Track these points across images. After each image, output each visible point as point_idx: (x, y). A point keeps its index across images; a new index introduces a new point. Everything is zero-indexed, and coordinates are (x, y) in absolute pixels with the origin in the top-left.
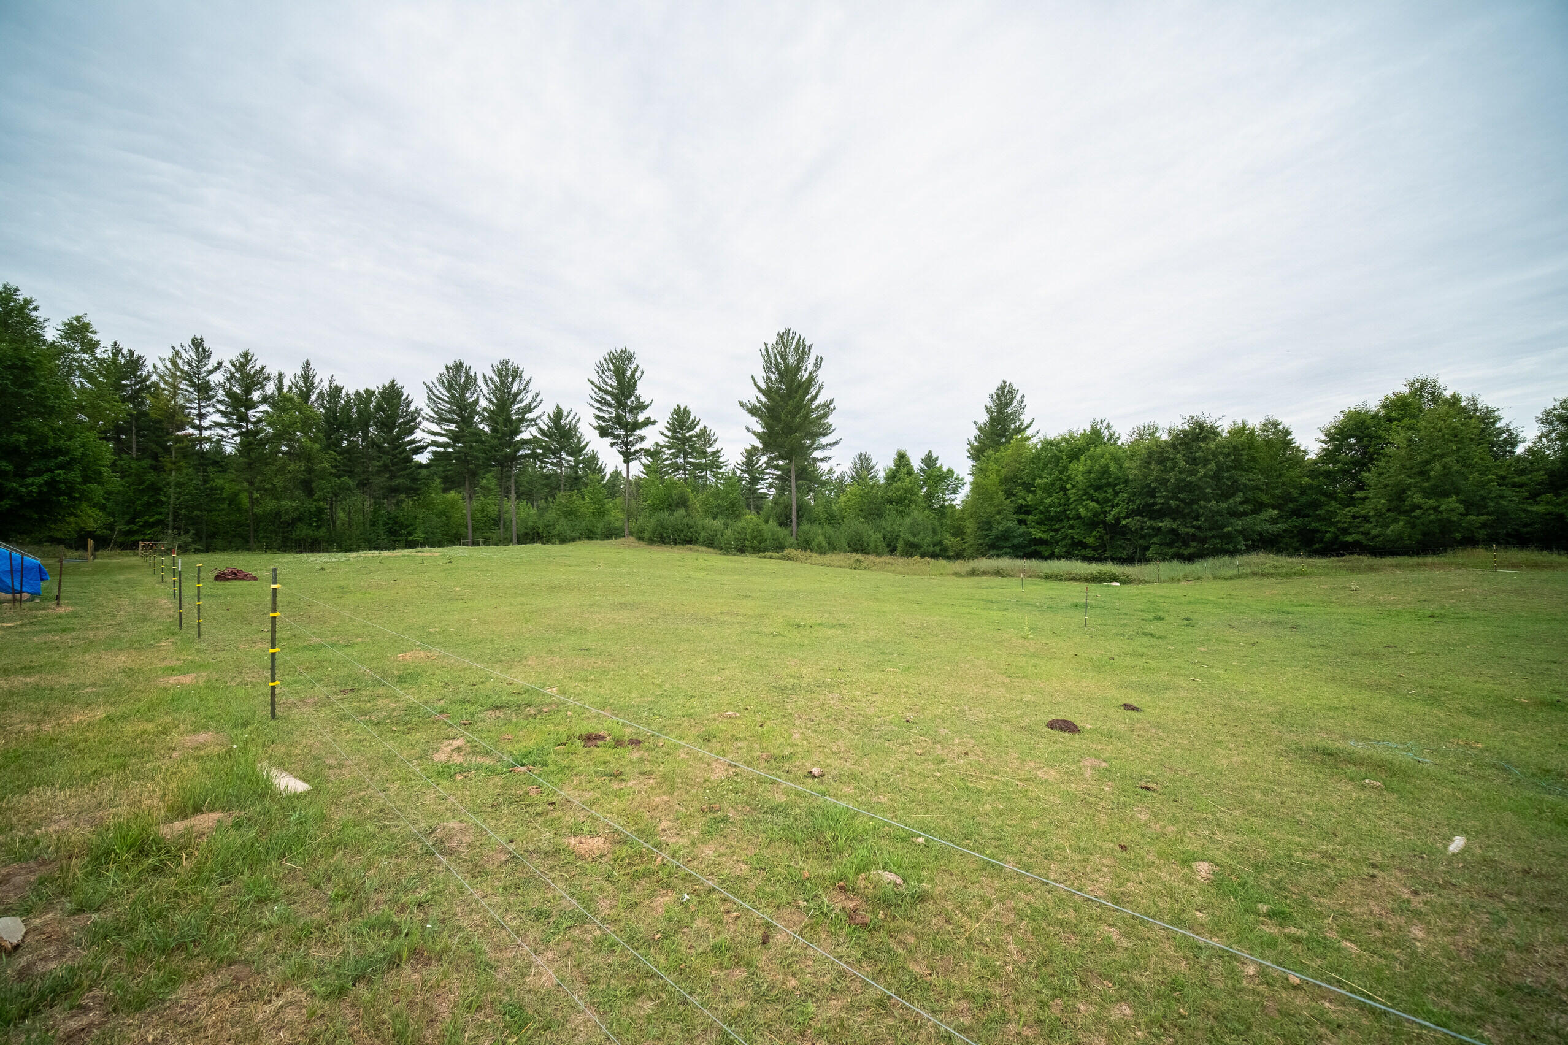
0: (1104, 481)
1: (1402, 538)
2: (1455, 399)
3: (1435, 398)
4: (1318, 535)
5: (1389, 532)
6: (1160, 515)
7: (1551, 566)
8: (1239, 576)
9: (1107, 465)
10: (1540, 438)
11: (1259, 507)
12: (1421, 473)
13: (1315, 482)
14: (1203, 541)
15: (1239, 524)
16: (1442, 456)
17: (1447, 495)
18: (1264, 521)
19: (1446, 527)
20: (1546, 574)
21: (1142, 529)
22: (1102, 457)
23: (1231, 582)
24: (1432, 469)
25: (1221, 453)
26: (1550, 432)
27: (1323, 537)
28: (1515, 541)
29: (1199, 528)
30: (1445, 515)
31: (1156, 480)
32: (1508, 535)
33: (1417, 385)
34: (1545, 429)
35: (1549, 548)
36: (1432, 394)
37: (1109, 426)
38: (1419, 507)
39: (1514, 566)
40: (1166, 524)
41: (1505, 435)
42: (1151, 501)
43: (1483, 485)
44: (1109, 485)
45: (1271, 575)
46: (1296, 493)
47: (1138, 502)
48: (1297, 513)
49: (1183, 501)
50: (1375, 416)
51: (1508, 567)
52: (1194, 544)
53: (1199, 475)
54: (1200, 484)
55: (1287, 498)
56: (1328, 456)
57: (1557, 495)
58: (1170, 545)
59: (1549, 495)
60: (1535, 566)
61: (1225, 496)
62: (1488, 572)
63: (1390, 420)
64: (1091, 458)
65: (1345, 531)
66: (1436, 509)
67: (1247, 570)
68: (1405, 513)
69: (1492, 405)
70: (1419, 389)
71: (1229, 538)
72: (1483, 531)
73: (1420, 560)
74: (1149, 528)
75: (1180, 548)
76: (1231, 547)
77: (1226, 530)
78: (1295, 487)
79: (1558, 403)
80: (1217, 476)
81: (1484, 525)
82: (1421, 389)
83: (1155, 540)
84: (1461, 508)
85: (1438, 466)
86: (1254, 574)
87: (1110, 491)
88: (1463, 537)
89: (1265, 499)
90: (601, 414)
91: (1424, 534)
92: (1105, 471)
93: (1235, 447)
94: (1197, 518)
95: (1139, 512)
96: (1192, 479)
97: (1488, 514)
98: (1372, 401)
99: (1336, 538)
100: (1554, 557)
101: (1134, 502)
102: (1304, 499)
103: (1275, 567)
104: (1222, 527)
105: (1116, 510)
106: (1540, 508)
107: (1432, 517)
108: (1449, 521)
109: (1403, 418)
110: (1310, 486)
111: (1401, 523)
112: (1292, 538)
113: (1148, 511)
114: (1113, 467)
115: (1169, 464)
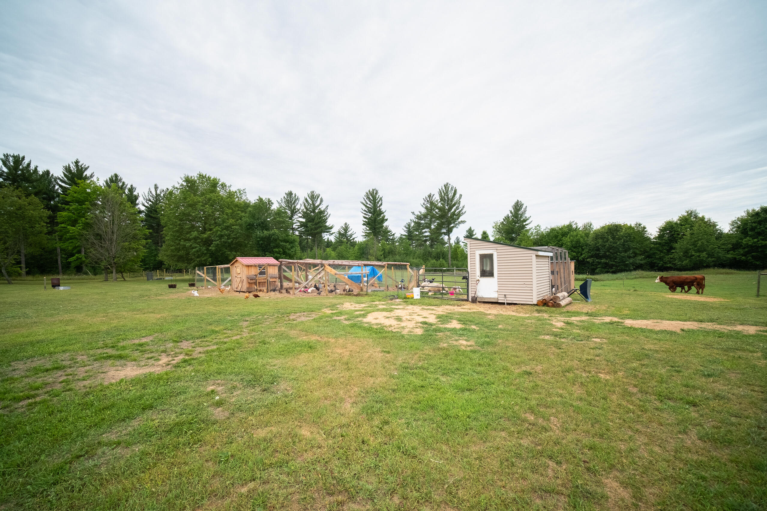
0: (578, 245)
1: (687, 266)
2: (703, 219)
3: (696, 217)
4: (656, 264)
5: (683, 263)
6: (601, 258)
7: (732, 273)
8: (635, 278)
9: (579, 239)
10: (730, 231)
11: (636, 255)
12: (693, 245)
13: (656, 246)
14: (617, 266)
15: (631, 260)
16: (701, 239)
17: (703, 252)
18: (640, 260)
19: (701, 262)
20: (730, 276)
21: (594, 262)
22: (577, 236)
23: (633, 280)
24: (698, 244)
25: (625, 236)
26: (733, 228)
27: (658, 265)
28: (721, 266)
29: (616, 262)
30: (701, 258)
31: (600, 245)
32: (719, 264)
33: (689, 212)
34: (731, 227)
35: (731, 268)
36: (695, 215)
37: (576, 224)
38: (693, 256)
39: (721, 274)
40: (603, 261)
41: (719, 231)
42: (598, 252)
43: (713, 249)
44: (579, 246)
45: (646, 278)
46: (648, 249)
47: (592, 253)
48: (648, 257)
49: (611, 253)
50: (676, 223)
51: (720, 274)
52: (614, 267)
53: (618, 244)
54: (618, 247)
55: (645, 252)
56: (660, 237)
57: (734, 251)
58: (605, 268)
59: (732, 252)
60: (727, 273)
61: (626, 251)
62: (714, 275)
63: (682, 225)
64: (572, 236)
65: (665, 263)
66: (699, 256)
67: (637, 276)
68: (688, 257)
69: (715, 221)
70: (690, 214)
71: (626, 265)
72: (713, 263)
73: (693, 272)
74: (597, 262)
75: (608, 269)
76: (628, 268)
77: (627, 263)
78: (647, 247)
79: (736, 219)
80: (624, 245)
81: (713, 261)
82: (691, 213)
83: (599, 266)
84: (707, 256)
85: (700, 242)
86: (640, 277)
87: (580, 249)
88: (706, 265)
89: (638, 252)
90: (366, 216)
91: (694, 264)
92: (578, 242)
93: (629, 234)
94: (615, 259)
95: (592, 256)
96: (615, 245)
97: (715, 258)
98: (675, 219)
99: (663, 265)
100: (733, 271)
101: (590, 253)
102: (652, 252)
103: (647, 275)
104: (625, 262)
105: (583, 256)
106: (729, 256)
107: (698, 259)
108: (702, 260)
109: (686, 225)
110: (654, 248)
111: (688, 261)
112: (646, 265)
113: (597, 256)
114: (581, 240)
115: (605, 240)
